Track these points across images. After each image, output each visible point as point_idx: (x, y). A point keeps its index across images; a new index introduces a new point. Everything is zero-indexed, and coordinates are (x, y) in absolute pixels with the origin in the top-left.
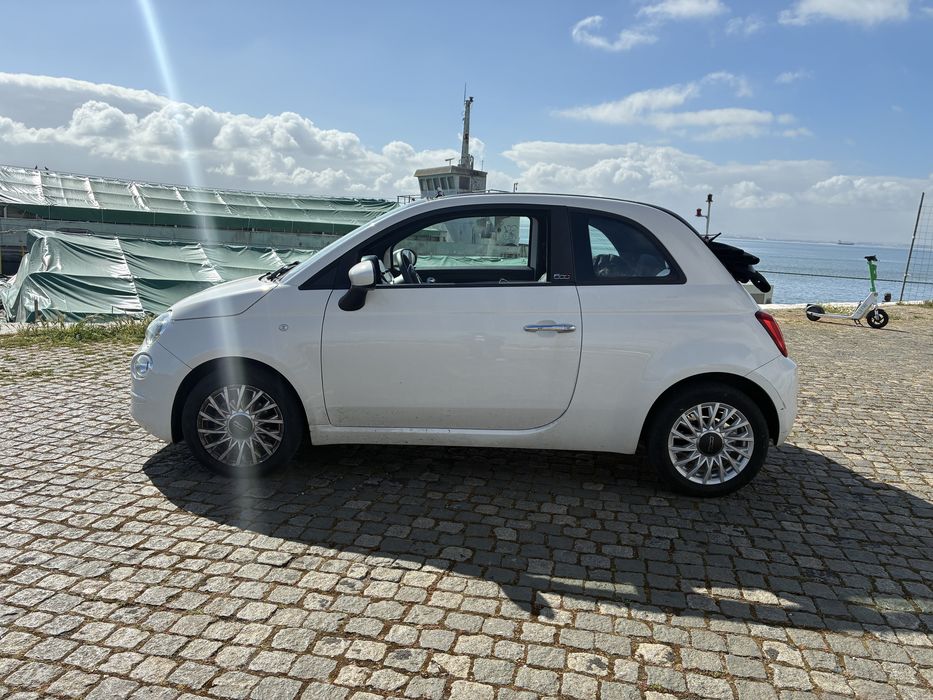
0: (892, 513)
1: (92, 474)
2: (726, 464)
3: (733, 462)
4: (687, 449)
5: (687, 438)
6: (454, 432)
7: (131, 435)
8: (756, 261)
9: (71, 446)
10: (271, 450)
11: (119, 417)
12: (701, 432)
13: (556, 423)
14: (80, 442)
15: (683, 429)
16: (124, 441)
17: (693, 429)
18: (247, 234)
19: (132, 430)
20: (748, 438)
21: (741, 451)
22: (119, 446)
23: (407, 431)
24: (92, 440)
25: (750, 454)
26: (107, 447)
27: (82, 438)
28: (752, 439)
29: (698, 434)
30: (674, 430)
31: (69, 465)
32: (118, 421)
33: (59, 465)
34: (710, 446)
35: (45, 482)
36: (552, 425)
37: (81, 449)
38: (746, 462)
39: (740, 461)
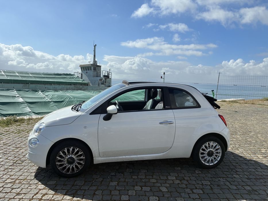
0: (257, 169)
1: (17, 181)
2: (215, 158)
3: (217, 158)
4: (204, 155)
5: (204, 152)
6: (138, 156)
7: (23, 164)
8: (216, 100)
9: (4, 171)
10: (81, 167)
11: (15, 157)
12: (208, 150)
13: (169, 151)
14: (7, 169)
15: (203, 150)
16: (22, 167)
17: (206, 149)
18: (28, 85)
19: (23, 162)
20: (220, 151)
21: (218, 155)
22: (21, 169)
23: (124, 157)
24: (10, 167)
25: (221, 155)
26: (17, 170)
27: (6, 167)
28: (221, 151)
29: (207, 151)
30: (201, 150)
31: (7, 179)
32: (15, 159)
33: (4, 179)
34: (210, 154)
35: (2, 187)
36: (167, 152)
37: (8, 172)
38: (220, 158)
39: (218, 157)
